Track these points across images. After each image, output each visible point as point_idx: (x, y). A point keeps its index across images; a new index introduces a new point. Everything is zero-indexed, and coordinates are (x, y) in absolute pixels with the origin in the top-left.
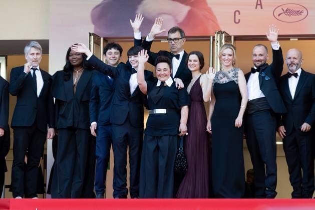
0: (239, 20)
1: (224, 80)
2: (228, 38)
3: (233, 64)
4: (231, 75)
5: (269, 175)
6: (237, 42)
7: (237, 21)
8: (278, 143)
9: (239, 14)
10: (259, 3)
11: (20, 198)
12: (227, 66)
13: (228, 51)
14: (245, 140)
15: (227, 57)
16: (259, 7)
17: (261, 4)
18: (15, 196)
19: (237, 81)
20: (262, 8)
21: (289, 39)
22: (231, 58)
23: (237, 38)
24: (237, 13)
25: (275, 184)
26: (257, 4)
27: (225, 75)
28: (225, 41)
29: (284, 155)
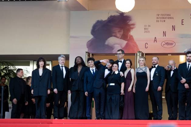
0: (147, 47)
1: (141, 71)
2: (143, 54)
3: (145, 65)
4: (144, 69)
5: (159, 111)
6: (146, 56)
7: (146, 47)
8: (163, 97)
9: (147, 44)
10: (155, 40)
11: (57, 119)
12: (142, 65)
13: (142, 59)
14: (149, 96)
15: (141, 62)
16: (155, 42)
17: (156, 41)
18: (55, 118)
19: (146, 72)
20: (156, 42)
21: (168, 55)
22: (143, 62)
23: (146, 54)
24: (146, 44)
26: (155, 41)
27: (141, 69)
28: (142, 55)
29: (166, 102)
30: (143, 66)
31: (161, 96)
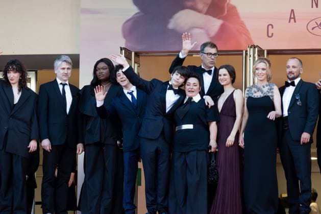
0: (272, 34)
1: (258, 95)
2: (261, 52)
4: (266, 89)
5: (303, 192)
6: (270, 56)
7: (270, 35)
8: (313, 158)
9: (272, 27)
10: (292, 16)
12: (261, 81)
13: (262, 65)
15: (260, 71)
16: (292, 20)
17: (294, 18)
20: (295, 22)
22: (264, 72)
23: (270, 52)
24: (270, 26)
25: (309, 200)
26: (290, 18)
27: (259, 90)
28: (259, 55)
31: (309, 155)
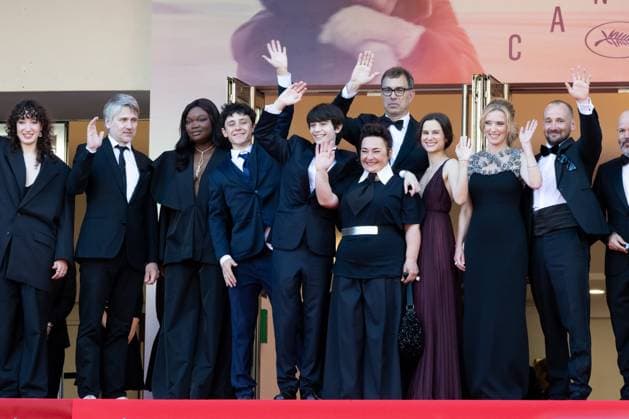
0: (519, 53)
1: (492, 169)
2: (497, 88)
4: (505, 160)
5: (575, 355)
6: (516, 96)
7: (515, 55)
8: (593, 292)
9: (520, 41)
10: (557, 20)
11: (93, 397)
12: (495, 145)
13: (496, 116)
15: (493, 128)
16: (557, 28)
17: (561, 23)
18: (82, 394)
19: (518, 171)
20: (563, 30)
21: (616, 91)
22: (501, 128)
23: (515, 88)
24: (515, 40)
25: (587, 372)
26: (554, 23)
27: (492, 160)
28: (493, 94)
29: (609, 315)
30: (504, 148)
